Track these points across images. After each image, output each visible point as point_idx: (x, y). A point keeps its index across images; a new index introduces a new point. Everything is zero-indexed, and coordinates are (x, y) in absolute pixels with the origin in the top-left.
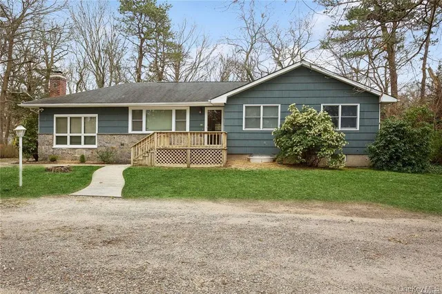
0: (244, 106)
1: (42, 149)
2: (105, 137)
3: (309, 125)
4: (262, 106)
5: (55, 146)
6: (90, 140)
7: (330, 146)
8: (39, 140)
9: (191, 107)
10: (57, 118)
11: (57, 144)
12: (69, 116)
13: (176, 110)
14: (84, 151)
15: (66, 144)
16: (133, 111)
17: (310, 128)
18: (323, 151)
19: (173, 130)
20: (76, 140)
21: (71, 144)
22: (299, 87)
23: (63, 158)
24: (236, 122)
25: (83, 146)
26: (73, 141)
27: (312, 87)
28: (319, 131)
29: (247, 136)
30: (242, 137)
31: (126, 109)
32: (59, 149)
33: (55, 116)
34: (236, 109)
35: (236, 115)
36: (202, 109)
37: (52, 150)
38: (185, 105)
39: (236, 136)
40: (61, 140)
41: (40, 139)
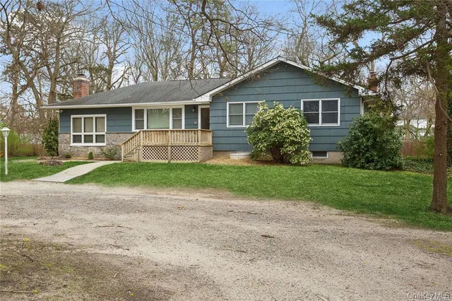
0: (228, 103)
1: (62, 147)
2: (112, 135)
3: (273, 122)
4: (244, 103)
5: (72, 144)
6: (100, 138)
7: (293, 143)
8: (59, 139)
9: (185, 106)
10: (73, 118)
11: (74, 142)
12: (83, 116)
13: (173, 109)
14: (95, 149)
15: (81, 142)
16: (136, 111)
17: (274, 124)
18: (286, 148)
19: (171, 128)
20: (88, 139)
21: (85, 142)
22: (279, 83)
23: (78, 156)
24: (221, 120)
25: (94, 144)
26: (87, 139)
27: (291, 82)
28: (283, 128)
29: (231, 133)
30: (226, 134)
31: (130, 109)
32: (75, 147)
33: (72, 116)
34: (220, 106)
35: (220, 113)
36: (195, 107)
37: (69, 148)
38: (181, 104)
39: (221, 134)
40: (77, 139)
41: (60, 137)
